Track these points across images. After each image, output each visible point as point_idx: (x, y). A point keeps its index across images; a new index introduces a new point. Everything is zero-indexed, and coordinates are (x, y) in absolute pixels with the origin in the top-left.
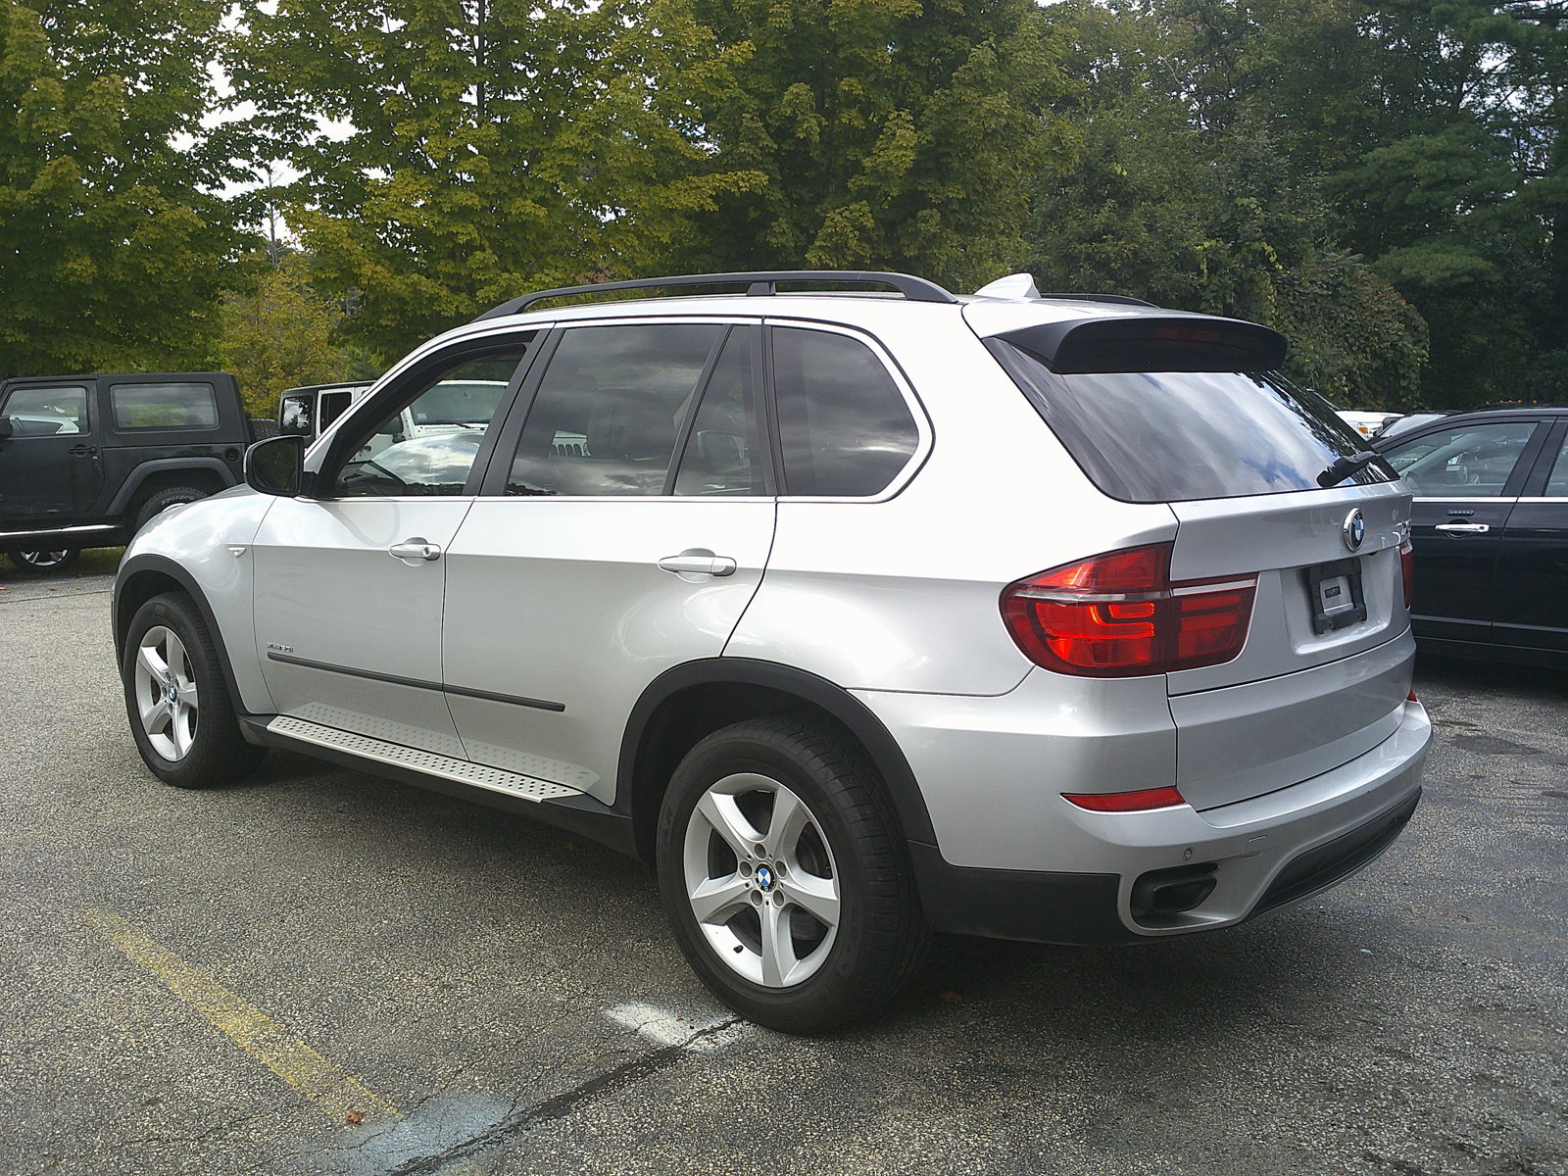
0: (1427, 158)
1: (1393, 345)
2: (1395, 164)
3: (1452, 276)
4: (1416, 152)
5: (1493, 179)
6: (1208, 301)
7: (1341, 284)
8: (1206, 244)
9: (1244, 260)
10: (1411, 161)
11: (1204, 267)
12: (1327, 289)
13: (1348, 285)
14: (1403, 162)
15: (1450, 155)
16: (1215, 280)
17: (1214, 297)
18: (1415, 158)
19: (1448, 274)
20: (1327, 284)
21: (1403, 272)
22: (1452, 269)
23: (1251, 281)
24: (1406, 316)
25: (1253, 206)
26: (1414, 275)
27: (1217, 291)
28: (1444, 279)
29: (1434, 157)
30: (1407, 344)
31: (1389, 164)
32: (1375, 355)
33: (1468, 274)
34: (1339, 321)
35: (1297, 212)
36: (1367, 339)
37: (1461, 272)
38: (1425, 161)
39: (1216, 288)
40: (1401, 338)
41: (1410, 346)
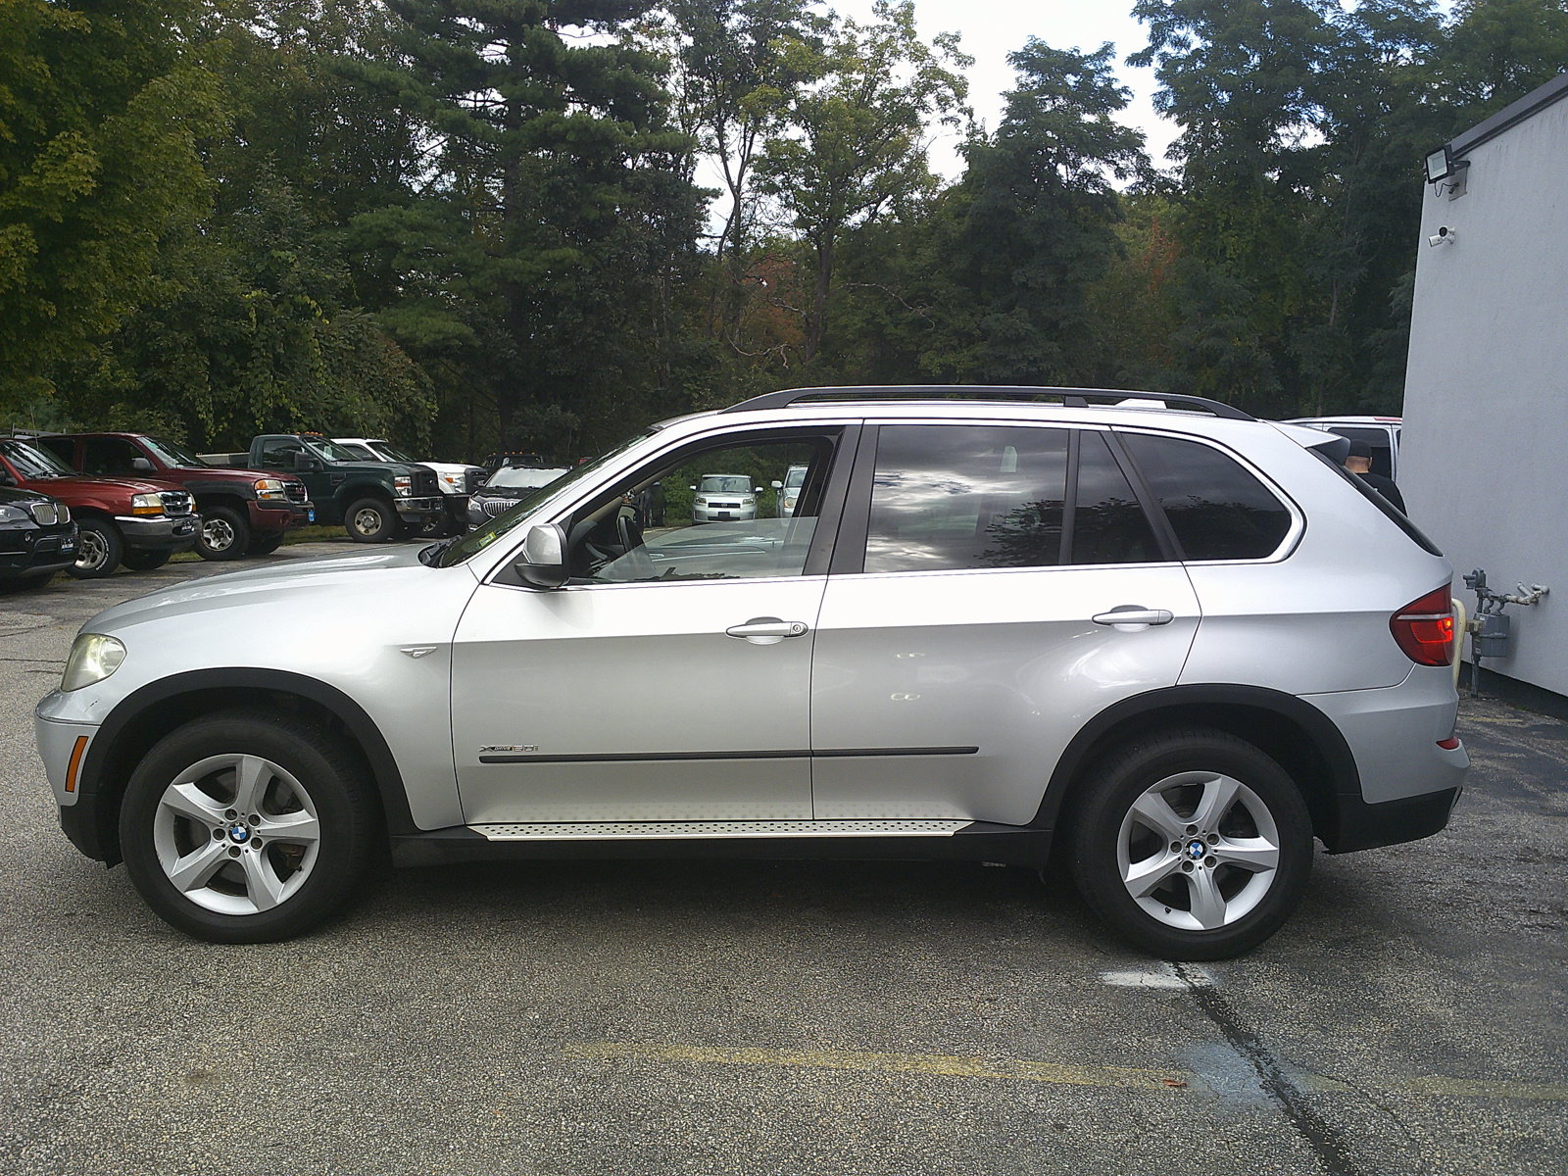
0: (405, 227)
1: (408, 399)
2: (381, 230)
3: (443, 339)
4: (397, 222)
5: (465, 254)
6: (258, 349)
7: (360, 340)
8: (254, 293)
9: (286, 311)
10: (392, 229)
11: (253, 315)
12: (350, 344)
13: (368, 342)
14: (386, 229)
15: (425, 228)
16: (263, 329)
17: (264, 347)
18: (396, 227)
19: (441, 337)
20: (349, 339)
21: (398, 331)
22: (445, 333)
23: (296, 333)
24: (413, 373)
25: (291, 260)
26: (408, 335)
27: (266, 341)
28: (436, 341)
29: (412, 228)
30: (420, 398)
31: (375, 230)
32: (397, 409)
33: (456, 338)
34: (363, 376)
35: (327, 270)
36: (388, 393)
37: (451, 336)
38: (406, 231)
39: (265, 337)
40: (415, 393)
41: (424, 401)
